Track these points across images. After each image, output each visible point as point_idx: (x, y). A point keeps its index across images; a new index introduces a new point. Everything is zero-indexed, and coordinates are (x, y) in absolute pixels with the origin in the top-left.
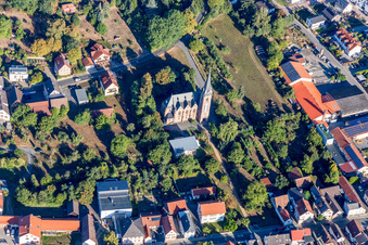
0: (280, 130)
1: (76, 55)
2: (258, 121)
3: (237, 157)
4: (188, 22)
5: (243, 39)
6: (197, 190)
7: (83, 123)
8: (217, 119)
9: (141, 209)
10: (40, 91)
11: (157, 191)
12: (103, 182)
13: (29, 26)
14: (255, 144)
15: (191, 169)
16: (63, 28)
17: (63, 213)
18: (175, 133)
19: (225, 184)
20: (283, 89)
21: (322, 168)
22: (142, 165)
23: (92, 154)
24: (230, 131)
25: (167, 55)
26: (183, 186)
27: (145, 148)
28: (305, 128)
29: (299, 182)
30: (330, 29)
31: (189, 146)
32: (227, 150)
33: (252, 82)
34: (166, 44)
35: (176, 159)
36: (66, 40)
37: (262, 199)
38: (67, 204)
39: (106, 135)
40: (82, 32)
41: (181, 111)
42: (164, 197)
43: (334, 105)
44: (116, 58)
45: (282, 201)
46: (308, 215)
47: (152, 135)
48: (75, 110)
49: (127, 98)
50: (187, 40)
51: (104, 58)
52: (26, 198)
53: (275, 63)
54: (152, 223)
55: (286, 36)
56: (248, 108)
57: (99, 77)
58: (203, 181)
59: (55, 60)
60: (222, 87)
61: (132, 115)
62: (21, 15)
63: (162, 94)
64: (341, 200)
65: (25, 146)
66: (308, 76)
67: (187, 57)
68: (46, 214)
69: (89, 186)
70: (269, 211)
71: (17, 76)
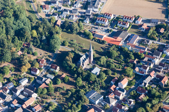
6: (113, 80)
7: (60, 84)
8: (96, 59)
11: (102, 88)
19: (117, 75)
23: (74, 90)
24: (104, 60)
25: (60, 51)
29: (135, 62)
32: (108, 66)
36: (30, 62)
38: (83, 106)
39: (71, 83)
41: (85, 64)
42: (107, 88)
44: (48, 60)
45: (137, 69)
47: (85, 74)
48: (55, 81)
51: (45, 62)
53: (92, 37)
54: (112, 96)
57: (48, 69)
58: (110, 78)
59: (31, 71)
61: (71, 72)
64: (150, 60)
67: (67, 48)
71: (25, 82)
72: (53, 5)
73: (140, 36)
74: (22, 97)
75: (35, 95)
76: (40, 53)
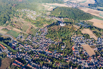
0: (70, 50)
1: (57, 41)
3: (65, 51)
5: (70, 43)
6: (61, 53)
9: (57, 53)
10: (54, 43)
12: (55, 50)
13: (55, 39)
14: (67, 51)
15: (62, 51)
16: (57, 39)
17: (51, 51)
18: (62, 48)
20: (71, 48)
21: (72, 54)
22: (58, 50)
24: (66, 49)
27: (59, 49)
29: (69, 55)
30: (77, 44)
31: (62, 50)
32: (65, 50)
33: (69, 46)
37: (66, 55)
42: (59, 52)
43: (75, 50)
45: (67, 56)
46: (69, 57)
48: (56, 45)
49: (59, 45)
50: (66, 42)
51: (59, 42)
52: (50, 50)
55: (73, 44)
56: (68, 48)
57: (58, 43)
59: (56, 41)
60: (67, 46)
63: (62, 45)
64: (72, 57)
65: (51, 46)
66: (74, 47)
67: (65, 43)
68: (50, 51)
69: (54, 50)
70: (66, 56)
73: (79, 53)
75: (51, 44)
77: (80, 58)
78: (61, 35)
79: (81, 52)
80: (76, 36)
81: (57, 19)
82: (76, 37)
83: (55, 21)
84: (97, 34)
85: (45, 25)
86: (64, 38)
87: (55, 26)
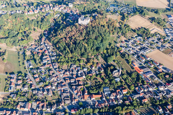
0: (134, 76)
1: (95, 65)
2: (130, 74)
3: (127, 81)
4: (114, 57)
5: (123, 60)
6: (121, 88)
7: (98, 77)
8: (122, 74)
9: (112, 92)
10: (90, 72)
11: (114, 88)
12: (104, 88)
13: (86, 60)
14: (130, 78)
15: (119, 84)
16: (92, 61)
17: (98, 94)
18: (115, 78)
19: (126, 86)
20: (133, 68)
21: (143, 82)
22: (110, 84)
23: (101, 83)
24: (125, 76)
25: (111, 64)
26: (119, 87)
27: (110, 81)
28: (138, 75)
29: (139, 85)
30: (138, 57)
31: (118, 80)
32: (125, 80)
33: (127, 68)
34: (110, 62)
35: (117, 82)
36: (93, 62)
37: (133, 88)
38: (99, 92)
39: (103, 79)
40: (95, 61)
41: (116, 74)
42: (116, 89)
43: (142, 70)
44: (102, 65)
45: (137, 88)
46: (142, 91)
47: (111, 78)
48: (97, 75)
49: (106, 72)
50: (114, 61)
51: (100, 65)
53: (130, 64)
54: (115, 94)
55: (131, 59)
56: (127, 72)
57: (100, 69)
58: (122, 86)
59: (91, 66)
60: (122, 69)
61: (107, 75)
62: (84, 59)
63: (112, 71)
64: (147, 87)
65: (89, 82)
66: (136, 65)
67: (115, 64)
68: (95, 94)
69: (102, 88)
70: (135, 90)
71: (85, 70)
72: (127, 43)
73: (154, 74)
74: (79, 75)
75: (84, 77)
76: (101, 60)
77: (161, 82)
78: (95, 47)
79: (154, 70)
80: (123, 39)
81: (56, 9)
82: (126, 41)
83: (56, 16)
84: (158, 23)
85: (35, 35)
86: (105, 51)
87: (69, 29)
